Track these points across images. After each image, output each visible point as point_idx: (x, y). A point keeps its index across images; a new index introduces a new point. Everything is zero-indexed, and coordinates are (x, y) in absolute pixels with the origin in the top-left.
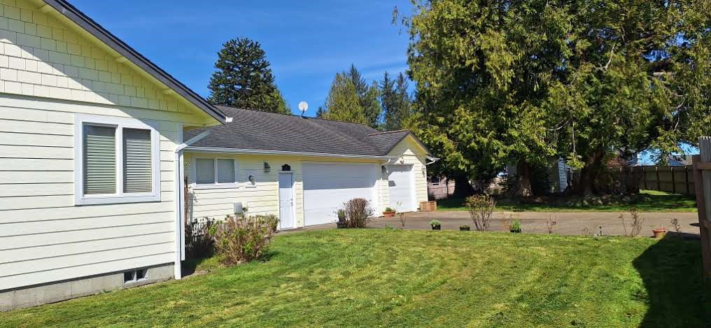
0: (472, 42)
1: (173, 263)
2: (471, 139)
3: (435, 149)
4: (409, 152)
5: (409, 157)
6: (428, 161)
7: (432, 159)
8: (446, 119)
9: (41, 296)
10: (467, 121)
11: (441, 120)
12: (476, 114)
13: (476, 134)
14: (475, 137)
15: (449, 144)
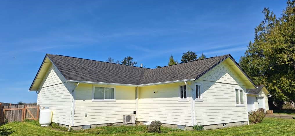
0: (288, 56)
1: (247, 121)
2: (288, 89)
3: (271, 92)
4: (263, 93)
5: (263, 94)
6: (268, 96)
7: (270, 95)
8: (277, 82)
9: (233, 125)
10: (286, 83)
11: (274, 81)
12: (290, 80)
13: (290, 87)
14: (290, 88)
15: (278, 90)
